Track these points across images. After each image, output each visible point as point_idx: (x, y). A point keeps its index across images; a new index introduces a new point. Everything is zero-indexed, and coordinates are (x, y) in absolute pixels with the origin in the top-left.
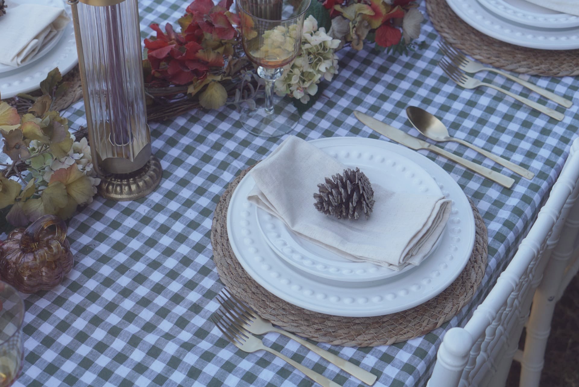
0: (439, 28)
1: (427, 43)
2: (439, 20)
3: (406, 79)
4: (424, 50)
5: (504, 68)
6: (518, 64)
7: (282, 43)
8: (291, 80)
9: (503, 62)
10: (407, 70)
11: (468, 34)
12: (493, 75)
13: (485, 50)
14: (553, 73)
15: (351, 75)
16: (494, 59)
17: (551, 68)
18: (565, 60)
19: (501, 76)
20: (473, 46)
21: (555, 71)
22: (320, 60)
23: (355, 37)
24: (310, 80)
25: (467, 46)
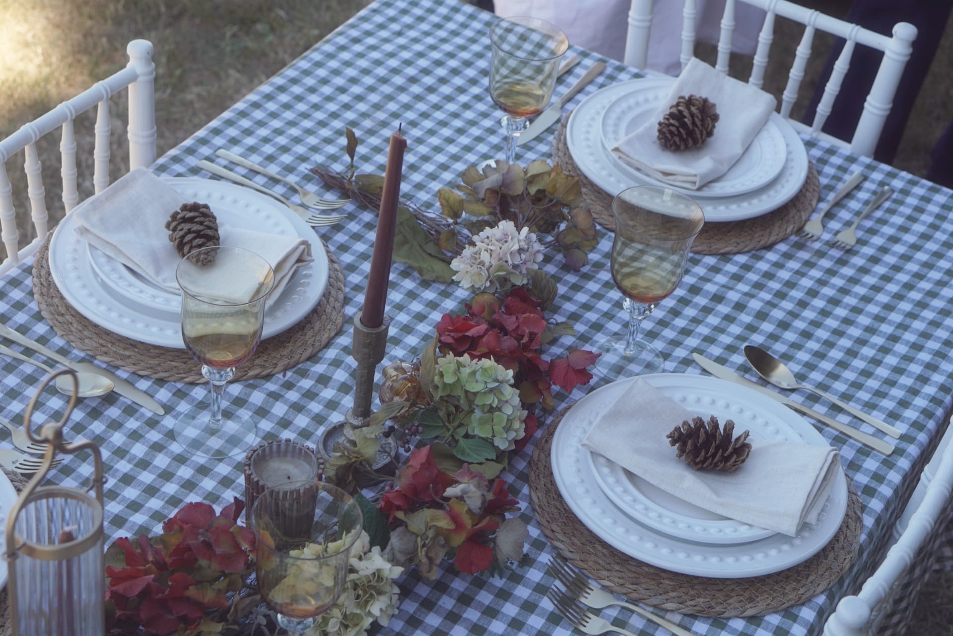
0: (548, 533)
1: (532, 556)
2: (549, 520)
3: (500, 616)
4: (526, 568)
5: (644, 601)
6: (664, 597)
7: (317, 575)
8: (327, 624)
9: (643, 592)
10: (501, 602)
11: (591, 542)
12: (629, 613)
13: (617, 571)
14: (715, 612)
15: (418, 609)
16: (630, 586)
17: (713, 604)
18: (733, 590)
19: (639, 615)
20: (599, 564)
21: (718, 609)
22: (372, 596)
23: (425, 560)
24: (356, 625)
25: (590, 564)
